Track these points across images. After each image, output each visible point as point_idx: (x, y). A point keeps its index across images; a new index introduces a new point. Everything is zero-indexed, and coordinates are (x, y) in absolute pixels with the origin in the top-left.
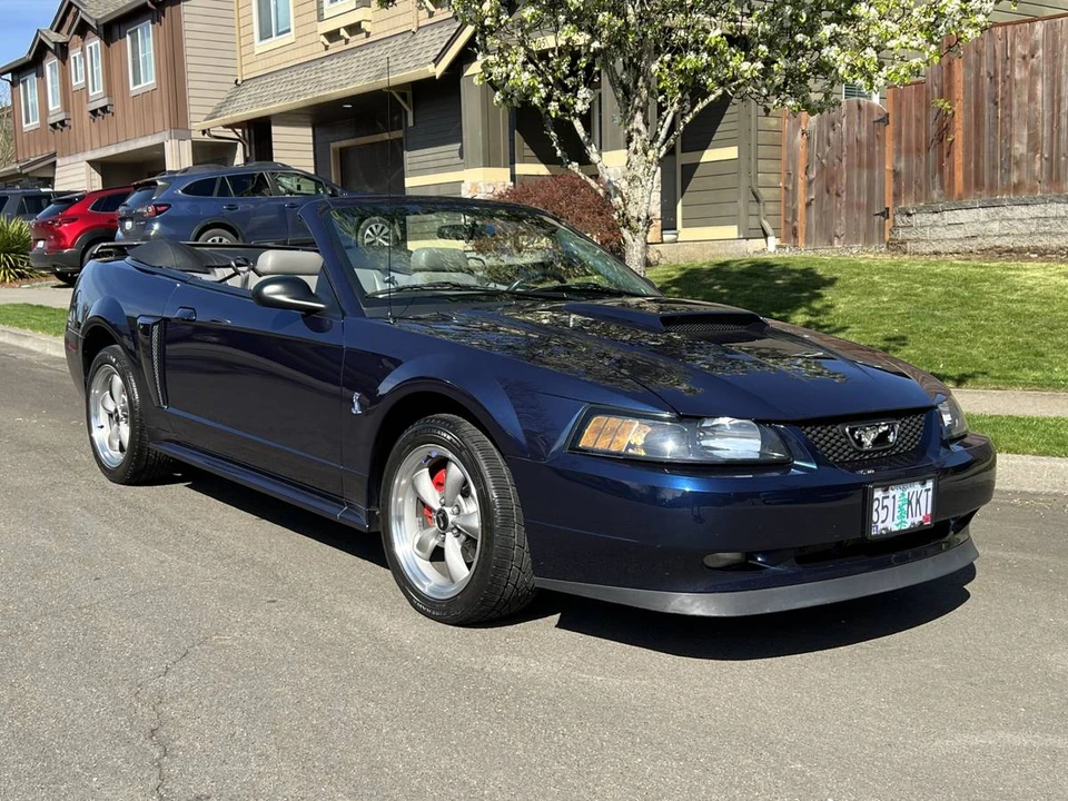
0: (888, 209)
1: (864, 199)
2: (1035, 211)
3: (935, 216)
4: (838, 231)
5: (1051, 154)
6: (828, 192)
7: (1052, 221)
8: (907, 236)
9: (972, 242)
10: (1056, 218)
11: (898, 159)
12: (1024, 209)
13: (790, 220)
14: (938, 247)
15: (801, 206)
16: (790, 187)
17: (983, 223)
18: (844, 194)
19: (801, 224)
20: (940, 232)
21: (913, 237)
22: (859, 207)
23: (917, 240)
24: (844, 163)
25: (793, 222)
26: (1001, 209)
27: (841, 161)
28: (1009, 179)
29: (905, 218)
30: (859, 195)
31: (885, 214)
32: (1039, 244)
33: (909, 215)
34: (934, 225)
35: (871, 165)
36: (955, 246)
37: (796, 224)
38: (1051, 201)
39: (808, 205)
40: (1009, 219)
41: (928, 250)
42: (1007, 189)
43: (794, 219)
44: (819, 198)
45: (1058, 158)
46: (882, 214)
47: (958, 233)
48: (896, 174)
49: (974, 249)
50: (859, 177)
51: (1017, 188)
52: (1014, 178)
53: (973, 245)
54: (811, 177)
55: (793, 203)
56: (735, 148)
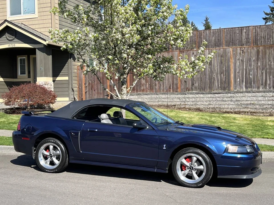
0: (108, 94)
2: (149, 96)
5: (150, 83)
6: (92, 89)
7: (153, 99)
10: (154, 98)
12: (146, 96)
13: (80, 96)
15: (84, 93)
16: (80, 88)
17: (137, 99)
18: (96, 90)
19: (84, 97)
22: (101, 93)
24: (96, 82)
25: (81, 97)
26: (141, 96)
27: (95, 82)
28: (141, 88)
30: (100, 90)
32: (151, 104)
35: (103, 83)
37: (82, 97)
38: (153, 94)
39: (86, 92)
40: (143, 98)
42: (140, 91)
43: (82, 96)
44: (89, 90)
45: (152, 84)
46: (107, 96)
48: (110, 86)
50: (100, 86)
51: (143, 90)
52: (142, 88)
54: (87, 85)
55: (81, 92)
56: (68, 77)
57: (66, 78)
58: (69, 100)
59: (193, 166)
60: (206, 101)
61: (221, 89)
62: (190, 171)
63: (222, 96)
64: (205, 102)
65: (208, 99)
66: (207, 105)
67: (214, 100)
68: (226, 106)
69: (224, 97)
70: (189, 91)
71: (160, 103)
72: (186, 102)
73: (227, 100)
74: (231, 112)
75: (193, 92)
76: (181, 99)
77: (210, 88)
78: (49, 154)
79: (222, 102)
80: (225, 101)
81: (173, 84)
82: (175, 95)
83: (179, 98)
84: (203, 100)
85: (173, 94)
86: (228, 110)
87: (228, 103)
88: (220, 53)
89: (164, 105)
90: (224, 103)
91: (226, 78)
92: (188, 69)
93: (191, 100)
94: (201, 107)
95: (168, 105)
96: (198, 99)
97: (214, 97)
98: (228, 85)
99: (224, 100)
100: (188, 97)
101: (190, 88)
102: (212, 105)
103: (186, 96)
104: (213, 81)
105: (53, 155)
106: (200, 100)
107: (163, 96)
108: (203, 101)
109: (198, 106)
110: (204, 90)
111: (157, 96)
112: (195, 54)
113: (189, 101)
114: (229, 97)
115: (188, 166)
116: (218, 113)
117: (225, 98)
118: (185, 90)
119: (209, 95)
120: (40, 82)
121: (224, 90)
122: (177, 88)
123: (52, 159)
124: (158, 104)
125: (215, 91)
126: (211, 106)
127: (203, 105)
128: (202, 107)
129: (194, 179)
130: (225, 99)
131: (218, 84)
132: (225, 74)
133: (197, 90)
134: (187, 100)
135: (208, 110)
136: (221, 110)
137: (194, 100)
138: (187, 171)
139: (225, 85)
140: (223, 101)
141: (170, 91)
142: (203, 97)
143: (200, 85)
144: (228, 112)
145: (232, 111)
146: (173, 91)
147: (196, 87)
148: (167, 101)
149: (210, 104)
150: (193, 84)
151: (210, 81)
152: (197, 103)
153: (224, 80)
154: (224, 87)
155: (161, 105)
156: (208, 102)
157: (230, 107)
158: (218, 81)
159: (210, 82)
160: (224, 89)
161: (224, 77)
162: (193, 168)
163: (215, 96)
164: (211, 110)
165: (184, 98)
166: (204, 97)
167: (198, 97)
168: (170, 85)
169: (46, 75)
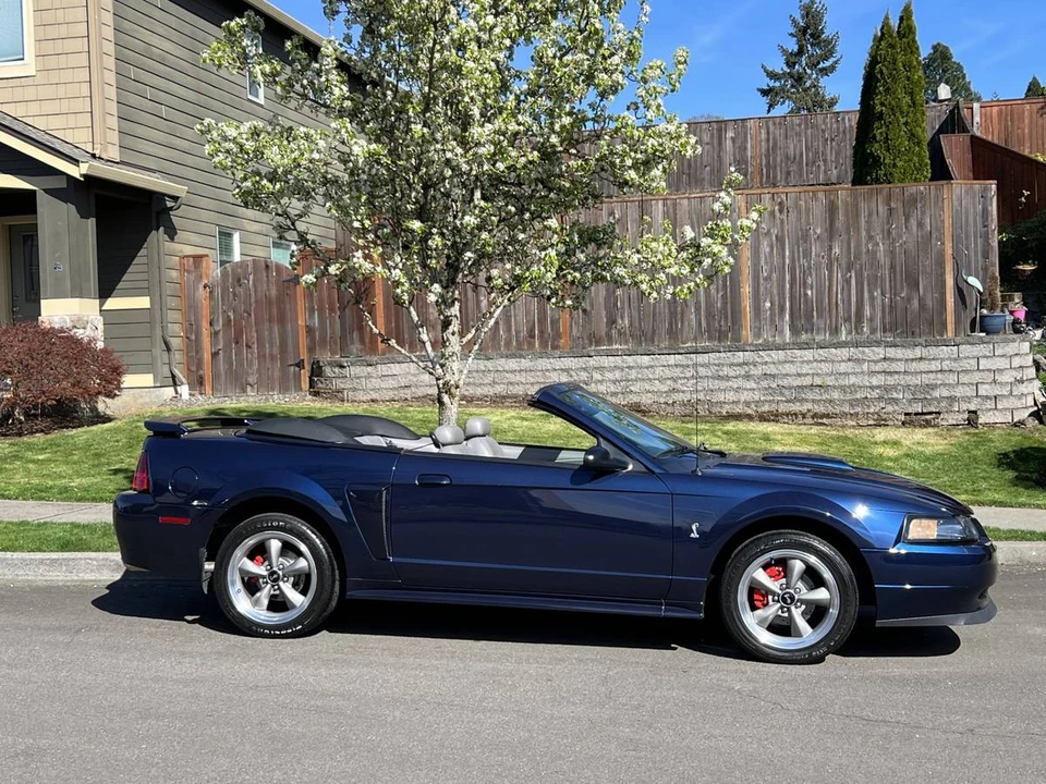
0: (303, 360)
1: (276, 351)
3: (369, 369)
4: (250, 380)
6: (237, 343)
7: (475, 374)
8: (342, 386)
9: (406, 391)
10: (477, 372)
11: (311, 316)
13: (194, 369)
14: (375, 396)
15: (207, 356)
16: (193, 337)
17: (414, 375)
18: (255, 346)
19: (207, 372)
20: (376, 383)
21: (347, 386)
22: (272, 357)
23: (355, 390)
24: (253, 317)
25: (198, 370)
27: (249, 315)
29: (337, 370)
30: (271, 346)
31: (300, 365)
32: (466, 393)
33: (342, 367)
34: (369, 376)
35: (282, 320)
36: (391, 394)
37: (201, 372)
39: (215, 355)
41: (365, 398)
43: (200, 367)
44: (227, 348)
46: (298, 365)
47: (392, 383)
48: (310, 330)
49: (409, 397)
50: (271, 329)
53: (408, 394)
54: (217, 328)
55: (197, 353)
56: (148, 298)
57: (143, 302)
58: (155, 382)
59: (792, 591)
60: (661, 380)
61: (710, 338)
62: (782, 608)
63: (716, 362)
64: (657, 382)
65: (668, 373)
66: (666, 392)
67: (688, 375)
68: (731, 396)
69: (723, 365)
70: (598, 343)
71: (499, 389)
72: (593, 385)
73: (732, 374)
74: (749, 415)
75: (615, 347)
76: (573, 373)
77: (673, 333)
78: (265, 573)
79: (716, 381)
80: (728, 378)
81: (542, 319)
82: (552, 360)
83: (567, 371)
84: (650, 376)
85: (543, 355)
86: (738, 409)
87: (735, 386)
88: (705, 214)
89: (515, 396)
90: (723, 384)
91: (724, 297)
92: (676, 268)
93: (609, 375)
94: (646, 400)
95: (527, 395)
96: (633, 374)
97: (688, 366)
98: (734, 323)
99: (721, 373)
100: (597, 365)
101: (603, 333)
102: (683, 392)
103: (592, 362)
104: (682, 309)
105: (280, 573)
106: (640, 376)
107: (512, 364)
108: (650, 380)
109: (635, 399)
110: (653, 341)
111: (490, 364)
112: (617, 216)
113: (601, 382)
114: (740, 365)
115: (774, 593)
116: (703, 419)
117: (725, 368)
118: (587, 342)
119: (672, 359)
120: (56, 319)
121: (720, 341)
122: (558, 336)
123: (279, 588)
124: (491, 393)
125: (689, 344)
126: (679, 397)
127: (649, 392)
128: (649, 402)
129: (799, 635)
130: (726, 371)
131: (700, 319)
132: (720, 287)
133: (626, 342)
134: (597, 376)
135: (669, 409)
136: (714, 410)
137: (617, 375)
138: (772, 610)
139: (722, 323)
140: (720, 378)
141: (531, 345)
142: (651, 367)
143: (637, 325)
144: (738, 417)
145: (750, 412)
146: (544, 344)
147: (625, 332)
148: (523, 380)
149: (674, 390)
150: (612, 322)
151: (672, 309)
152: (632, 388)
153: (719, 305)
154: (720, 331)
155: (504, 397)
156: (669, 382)
157: (743, 399)
158: (698, 309)
159: (671, 313)
160: (721, 337)
161: (720, 296)
162: (792, 598)
163: (690, 363)
164: (678, 410)
165: (585, 369)
166: (652, 364)
167: (633, 367)
168: (531, 323)
169: (78, 292)
